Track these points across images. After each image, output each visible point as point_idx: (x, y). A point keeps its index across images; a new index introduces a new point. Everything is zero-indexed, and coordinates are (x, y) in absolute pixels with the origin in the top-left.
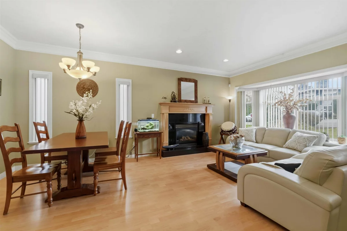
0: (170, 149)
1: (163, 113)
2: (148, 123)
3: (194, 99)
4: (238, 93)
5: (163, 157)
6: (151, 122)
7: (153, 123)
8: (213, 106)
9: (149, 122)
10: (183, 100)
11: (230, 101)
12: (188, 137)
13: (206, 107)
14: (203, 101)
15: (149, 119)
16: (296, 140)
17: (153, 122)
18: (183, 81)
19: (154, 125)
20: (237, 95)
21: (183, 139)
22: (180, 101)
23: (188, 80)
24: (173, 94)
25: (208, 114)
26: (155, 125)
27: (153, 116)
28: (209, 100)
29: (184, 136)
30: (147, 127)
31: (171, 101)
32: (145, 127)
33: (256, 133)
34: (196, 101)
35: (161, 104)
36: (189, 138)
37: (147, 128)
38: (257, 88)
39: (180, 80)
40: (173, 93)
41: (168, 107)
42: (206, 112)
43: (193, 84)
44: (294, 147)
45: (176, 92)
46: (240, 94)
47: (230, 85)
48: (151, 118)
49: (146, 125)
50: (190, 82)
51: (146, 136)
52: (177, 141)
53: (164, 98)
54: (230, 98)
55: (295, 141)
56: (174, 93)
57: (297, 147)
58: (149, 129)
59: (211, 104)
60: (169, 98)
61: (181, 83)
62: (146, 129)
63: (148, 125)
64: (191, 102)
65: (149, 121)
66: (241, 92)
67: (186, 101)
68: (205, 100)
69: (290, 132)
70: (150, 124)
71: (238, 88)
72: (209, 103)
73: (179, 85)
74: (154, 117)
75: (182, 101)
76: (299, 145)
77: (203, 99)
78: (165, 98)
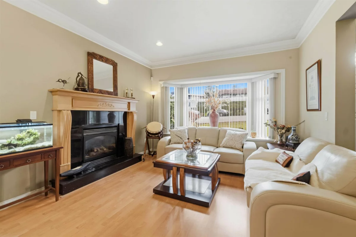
0: (75, 176)
1: (58, 109)
2: (21, 131)
3: (112, 90)
4: (162, 88)
5: (63, 195)
6: (32, 129)
7: (37, 131)
8: (137, 102)
9: (26, 130)
10: (96, 89)
11: (153, 96)
12: (102, 147)
13: (129, 103)
14: (124, 94)
15: (22, 122)
16: (232, 138)
17: (35, 129)
18: (96, 59)
19: (39, 134)
20: (161, 90)
21: (96, 152)
22: (92, 90)
23: (103, 59)
24: (79, 77)
25: (131, 112)
26: (42, 135)
27: (33, 116)
28: (132, 94)
29: (95, 147)
30: (21, 139)
31: (77, 89)
32: (16, 142)
33: (188, 134)
34: (115, 93)
35: (53, 93)
36: (105, 149)
37: (20, 142)
38: (182, 85)
39: (91, 56)
40: (80, 74)
41: (71, 98)
42: (129, 109)
43: (111, 67)
44: (232, 146)
45: (85, 75)
46: (165, 89)
47: (152, 78)
48: (30, 121)
49: (17, 137)
50: (107, 63)
51: (16, 163)
52: (86, 157)
53: (60, 81)
54: (153, 93)
55: (232, 140)
56: (82, 75)
57: (235, 145)
58: (25, 145)
59: (134, 98)
60: (72, 83)
61: (92, 61)
62: (16, 146)
63: (22, 135)
64: (109, 93)
65: (22, 128)
66: (166, 87)
67: (101, 92)
68: (127, 93)
69: (220, 130)
70: (29, 132)
71: (163, 82)
72: (133, 97)
73: (90, 64)
74: (35, 118)
75: (94, 90)
76: (237, 144)
77: (124, 91)
78: (64, 82)
